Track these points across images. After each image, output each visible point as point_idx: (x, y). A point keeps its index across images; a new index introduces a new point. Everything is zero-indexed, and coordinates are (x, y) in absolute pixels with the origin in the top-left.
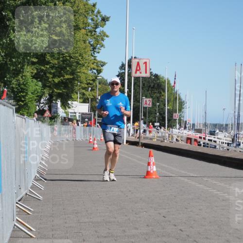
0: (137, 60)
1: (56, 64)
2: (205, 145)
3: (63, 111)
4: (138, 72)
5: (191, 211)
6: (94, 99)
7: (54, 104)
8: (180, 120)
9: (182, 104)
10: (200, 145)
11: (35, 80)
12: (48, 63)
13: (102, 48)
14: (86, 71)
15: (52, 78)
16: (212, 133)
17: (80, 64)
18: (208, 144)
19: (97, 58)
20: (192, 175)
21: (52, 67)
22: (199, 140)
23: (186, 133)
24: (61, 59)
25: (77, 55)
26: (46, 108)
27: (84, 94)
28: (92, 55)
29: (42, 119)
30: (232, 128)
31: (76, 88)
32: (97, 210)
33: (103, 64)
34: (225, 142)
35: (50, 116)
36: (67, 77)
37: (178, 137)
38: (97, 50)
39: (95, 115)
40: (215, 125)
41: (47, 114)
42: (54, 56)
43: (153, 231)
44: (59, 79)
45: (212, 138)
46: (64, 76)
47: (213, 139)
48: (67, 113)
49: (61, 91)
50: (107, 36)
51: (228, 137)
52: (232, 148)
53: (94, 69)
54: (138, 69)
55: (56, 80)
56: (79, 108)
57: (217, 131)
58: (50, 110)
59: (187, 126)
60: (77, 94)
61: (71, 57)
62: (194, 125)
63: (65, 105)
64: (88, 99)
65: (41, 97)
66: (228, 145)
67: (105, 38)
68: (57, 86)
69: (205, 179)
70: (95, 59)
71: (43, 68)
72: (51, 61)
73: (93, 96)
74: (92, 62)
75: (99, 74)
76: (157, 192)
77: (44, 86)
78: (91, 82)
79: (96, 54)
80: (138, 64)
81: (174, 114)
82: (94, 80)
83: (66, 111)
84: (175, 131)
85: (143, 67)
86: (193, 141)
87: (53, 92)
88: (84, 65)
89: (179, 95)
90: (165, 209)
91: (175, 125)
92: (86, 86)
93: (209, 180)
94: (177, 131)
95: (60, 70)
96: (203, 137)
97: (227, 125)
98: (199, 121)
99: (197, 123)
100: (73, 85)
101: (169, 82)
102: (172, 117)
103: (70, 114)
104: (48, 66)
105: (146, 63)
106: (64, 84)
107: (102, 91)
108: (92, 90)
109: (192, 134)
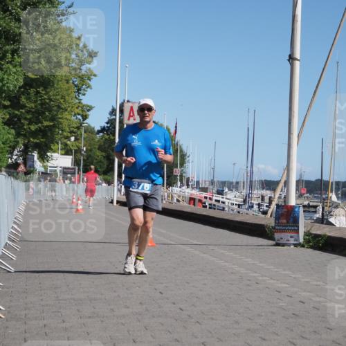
0: (130, 104)
1: (32, 108)
2: (212, 207)
3: (41, 165)
4: (131, 119)
5: (193, 286)
6: (78, 151)
7: (30, 157)
8: (181, 176)
9: (183, 156)
10: (206, 207)
11: (6, 127)
12: (23, 107)
13: (89, 89)
14: (68, 117)
15: (29, 124)
16: (220, 193)
17: (62, 109)
18: (214, 205)
19: (82, 101)
20: (195, 242)
21: (28, 112)
22: (204, 200)
23: (189, 192)
24: (39, 102)
25: (58, 97)
26: (20, 161)
27: (66, 145)
28: (76, 97)
29: (15, 174)
30: (244, 186)
31: (57, 137)
32: (80, 284)
33: (90, 108)
34: (235, 203)
35: (25, 170)
36: (46, 123)
37: (179, 196)
38: (82, 92)
39: (79, 169)
40: (224, 183)
41: (22, 168)
42: (30, 98)
43: (147, 310)
44: (36, 126)
45: (219, 198)
46: (42, 123)
47: (221, 200)
48: (45, 167)
49: (38, 141)
50: (95, 75)
51: (239, 197)
52: (243, 210)
53: (79, 114)
54: (132, 114)
55: (33, 128)
56: (60, 161)
57: (226, 190)
58: (25, 163)
59: (190, 184)
60: (58, 143)
61: (51, 100)
62: (198, 182)
63: (43, 157)
64: (71, 150)
65: (14, 148)
66: (239, 207)
67: (92, 77)
68: (34, 134)
69: (211, 247)
70: (80, 103)
71: (17, 112)
72: (27, 105)
73: (77, 146)
74: (76, 106)
75: (84, 119)
76: (153, 262)
77: (18, 135)
78: (75, 130)
79: (81, 97)
80: (132, 108)
81: (175, 170)
82: (78, 128)
83: (45, 164)
84: (176, 190)
86: (197, 201)
87: (28, 142)
88: (66, 110)
89: (180, 147)
90: (162, 283)
91: (176, 183)
92: (69, 135)
93: (216, 248)
94: (179, 189)
95: (37, 115)
96: (208, 196)
97: (237, 183)
98: (204, 178)
99: (202, 181)
100: (53, 134)
101: (168, 130)
102: (172, 173)
103: (49, 168)
104: (23, 111)
106: (43, 132)
107: (89, 141)
108: (76, 139)
109: (196, 193)
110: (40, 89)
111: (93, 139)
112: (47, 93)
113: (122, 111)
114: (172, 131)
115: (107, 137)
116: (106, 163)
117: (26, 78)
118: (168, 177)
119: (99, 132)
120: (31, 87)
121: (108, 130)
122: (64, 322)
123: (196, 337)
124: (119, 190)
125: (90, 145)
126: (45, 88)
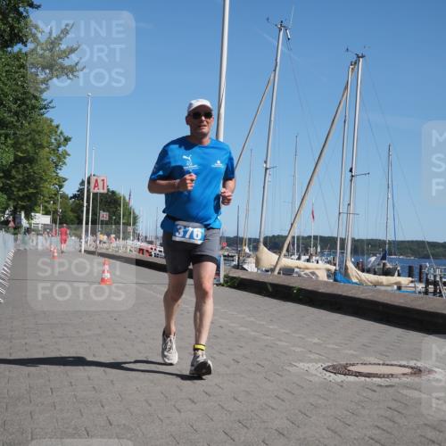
0: (95, 178)
1: (20, 179)
2: (156, 256)
3: (27, 222)
4: (96, 188)
5: (140, 315)
6: (55, 212)
7: (18, 216)
8: (134, 232)
9: (135, 218)
10: (151, 255)
12: (14, 178)
13: (64, 166)
14: (48, 186)
15: (18, 191)
17: (43, 180)
19: (59, 174)
21: (17, 182)
22: (150, 251)
23: (139, 244)
24: (26, 174)
25: (41, 171)
27: (46, 207)
28: (54, 171)
29: (6, 229)
31: (40, 201)
33: (65, 180)
36: (31, 191)
37: (132, 247)
38: (59, 167)
39: (56, 226)
42: (19, 171)
43: (104, 332)
44: (23, 193)
46: (28, 190)
48: (30, 224)
49: (24, 204)
50: (69, 155)
53: (56, 184)
54: (96, 185)
55: (21, 194)
56: (41, 219)
59: (140, 238)
60: (40, 206)
61: (35, 173)
62: (146, 237)
63: (28, 216)
64: (50, 212)
65: (6, 209)
67: (67, 156)
68: (22, 199)
69: (155, 286)
70: (57, 175)
71: (8, 182)
72: (16, 176)
73: (55, 209)
74: (54, 178)
75: (60, 188)
77: (9, 199)
78: (53, 196)
79: (59, 171)
80: (96, 181)
81: (128, 227)
82: (56, 195)
83: (30, 222)
84: (129, 242)
85: (100, 184)
86: (145, 251)
87: (17, 204)
88: (47, 181)
89: (133, 210)
91: (129, 237)
92: (49, 199)
94: (131, 242)
96: (154, 248)
98: (151, 234)
99: (149, 236)
100: (36, 199)
101: (124, 198)
102: (127, 230)
103: (33, 225)
104: (14, 181)
105: (103, 180)
106: (29, 197)
107: (64, 205)
108: (54, 203)
109: (145, 245)
110: (27, 165)
111: (67, 204)
112: (32, 168)
113: (89, 183)
114: (127, 198)
115: (77, 202)
116: (77, 221)
117: (16, 156)
118: (124, 233)
119: (71, 198)
120: (20, 162)
121: (79, 196)
122: (41, 340)
123: (140, 353)
124: (86, 242)
125: (65, 208)
126: (31, 164)
